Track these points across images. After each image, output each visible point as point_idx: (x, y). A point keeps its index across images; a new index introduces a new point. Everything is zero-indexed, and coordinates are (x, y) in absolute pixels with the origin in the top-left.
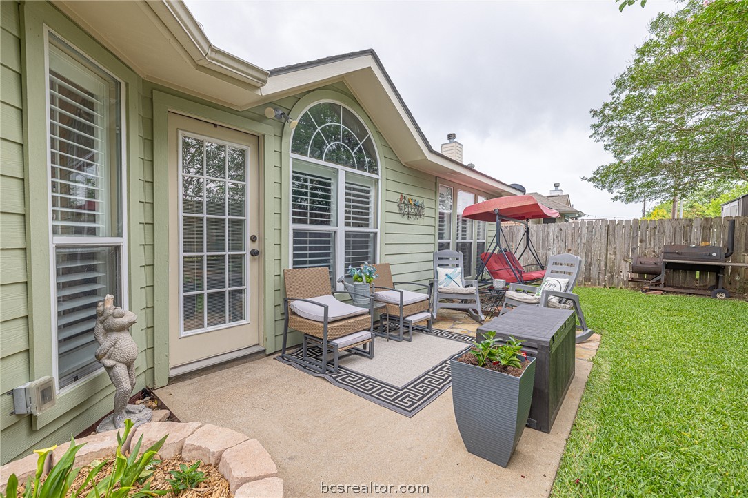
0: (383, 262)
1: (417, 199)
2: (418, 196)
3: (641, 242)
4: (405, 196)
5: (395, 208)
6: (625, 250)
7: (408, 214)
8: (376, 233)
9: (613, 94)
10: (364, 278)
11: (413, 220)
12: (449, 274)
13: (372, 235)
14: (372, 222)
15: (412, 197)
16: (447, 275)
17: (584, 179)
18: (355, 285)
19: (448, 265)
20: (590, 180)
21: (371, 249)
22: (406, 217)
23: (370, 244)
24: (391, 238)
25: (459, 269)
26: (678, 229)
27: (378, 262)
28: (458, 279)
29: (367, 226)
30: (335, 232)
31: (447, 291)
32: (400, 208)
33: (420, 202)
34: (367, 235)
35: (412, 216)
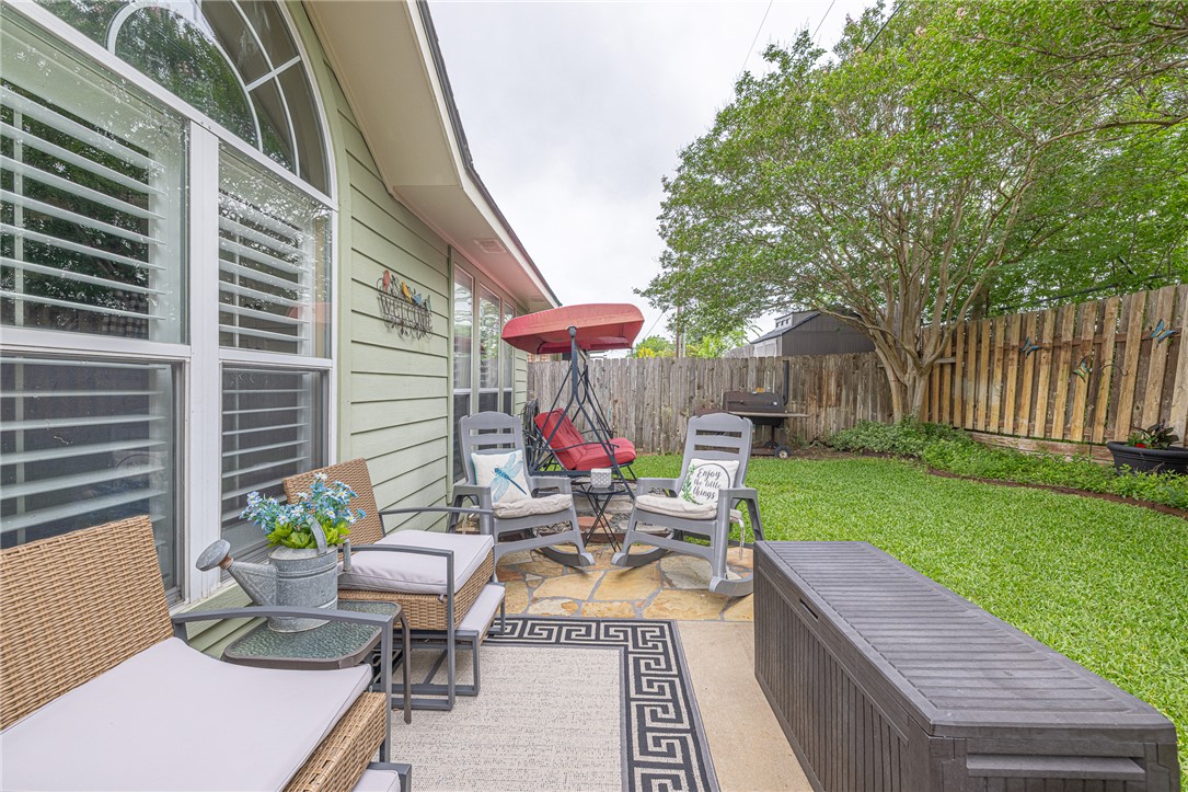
0: (347, 458)
1: (419, 290)
2: (420, 282)
3: (699, 388)
4: (396, 275)
5: (371, 303)
6: (681, 400)
7: (402, 324)
8: (324, 373)
9: (679, 170)
10: (317, 531)
11: (411, 342)
12: (501, 466)
13: (308, 377)
14: (307, 336)
15: (408, 283)
16: (497, 470)
17: (636, 291)
18: (278, 564)
19: (494, 446)
20: (644, 294)
21: (305, 422)
22: (396, 330)
23: (305, 405)
24: (367, 387)
25: (519, 454)
26: (735, 372)
27: (333, 462)
28: (521, 477)
29: (292, 347)
30: (178, 366)
31: (516, 513)
32: (384, 306)
33: (423, 298)
34: (292, 378)
35: (408, 330)
